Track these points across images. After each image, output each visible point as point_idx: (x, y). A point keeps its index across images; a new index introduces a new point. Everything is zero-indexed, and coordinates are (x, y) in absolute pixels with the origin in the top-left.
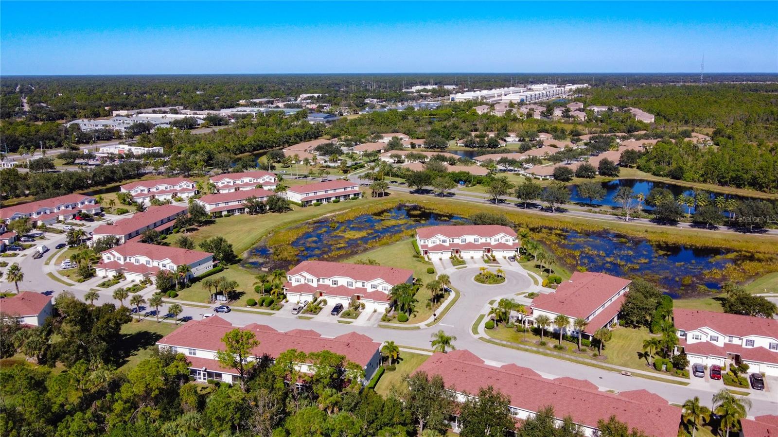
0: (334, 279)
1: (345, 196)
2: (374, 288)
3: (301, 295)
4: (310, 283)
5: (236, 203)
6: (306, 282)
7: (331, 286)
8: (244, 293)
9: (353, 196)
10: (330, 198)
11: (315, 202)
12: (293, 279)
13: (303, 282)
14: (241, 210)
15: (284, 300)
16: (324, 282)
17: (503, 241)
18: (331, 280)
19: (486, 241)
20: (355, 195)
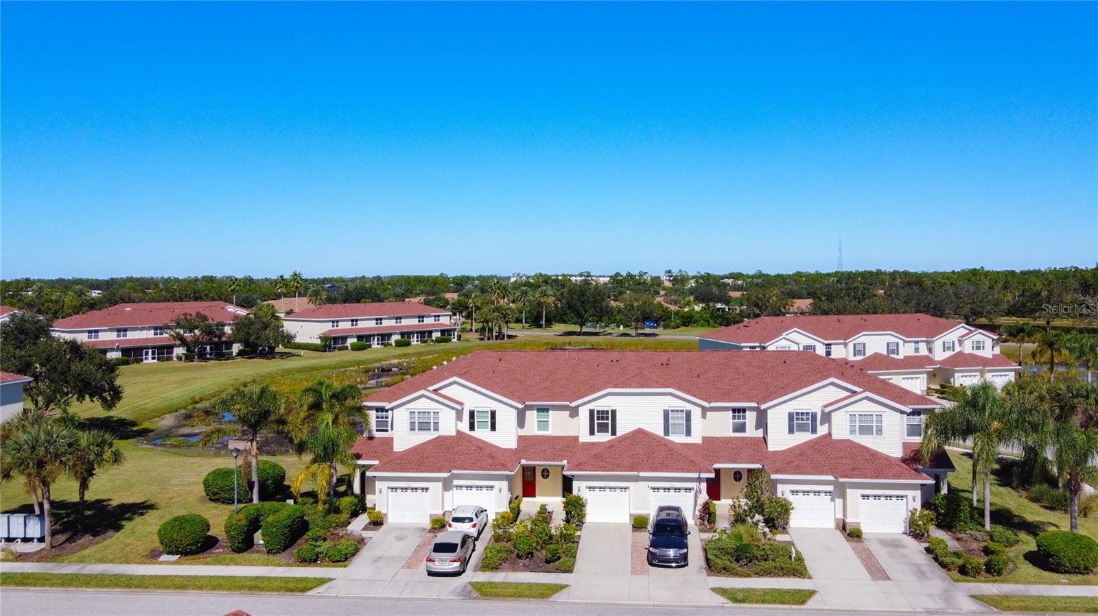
0: (599, 405)
1: (422, 333)
2: (802, 428)
3: (447, 486)
4: (482, 434)
5: (149, 334)
6: (464, 426)
7: (585, 437)
8: (151, 507)
9: (438, 335)
10: (389, 335)
11: (355, 340)
12: (401, 418)
13: (449, 425)
14: (163, 352)
15: (363, 519)
16: (543, 424)
17: (968, 348)
18: (584, 413)
19: (917, 350)
20: (443, 332)
